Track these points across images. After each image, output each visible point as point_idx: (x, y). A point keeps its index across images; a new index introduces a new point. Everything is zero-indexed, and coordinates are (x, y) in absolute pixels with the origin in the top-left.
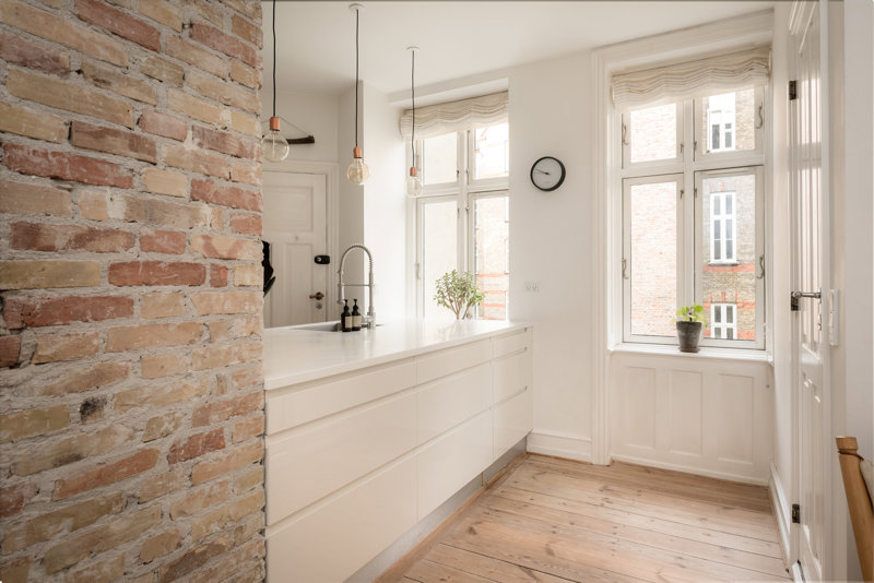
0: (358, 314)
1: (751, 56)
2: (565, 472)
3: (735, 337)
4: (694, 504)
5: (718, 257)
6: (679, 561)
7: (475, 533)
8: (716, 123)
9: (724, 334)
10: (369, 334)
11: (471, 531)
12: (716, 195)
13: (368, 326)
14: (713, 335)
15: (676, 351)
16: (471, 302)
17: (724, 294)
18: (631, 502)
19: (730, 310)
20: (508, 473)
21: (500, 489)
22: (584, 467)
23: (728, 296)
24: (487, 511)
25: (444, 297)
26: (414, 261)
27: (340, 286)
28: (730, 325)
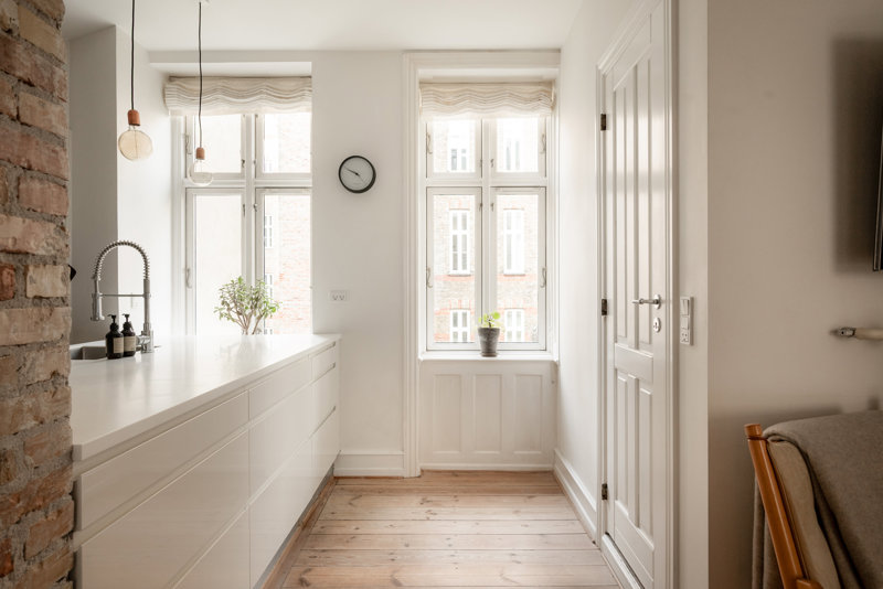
0: (131, 334)
1: (539, 88)
2: (381, 492)
3: (469, 340)
4: (505, 499)
5: (455, 268)
6: (514, 558)
7: (308, 585)
8: (455, 147)
9: (460, 339)
10: (143, 359)
11: (302, 582)
12: (455, 212)
13: (144, 349)
14: (452, 340)
15: (478, 356)
16: (264, 314)
17: (460, 301)
18: (451, 509)
19: (465, 315)
20: (322, 505)
21: (319, 525)
22: (396, 482)
23: (464, 303)
24: (312, 554)
25: (229, 309)
26: (183, 266)
27: (95, 297)
28: (465, 329)
